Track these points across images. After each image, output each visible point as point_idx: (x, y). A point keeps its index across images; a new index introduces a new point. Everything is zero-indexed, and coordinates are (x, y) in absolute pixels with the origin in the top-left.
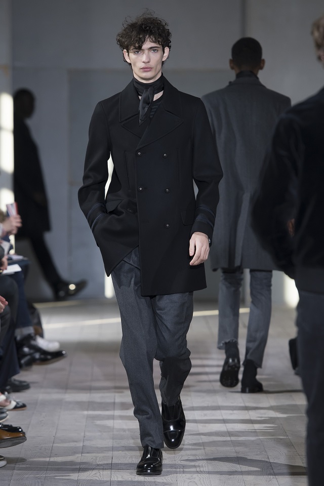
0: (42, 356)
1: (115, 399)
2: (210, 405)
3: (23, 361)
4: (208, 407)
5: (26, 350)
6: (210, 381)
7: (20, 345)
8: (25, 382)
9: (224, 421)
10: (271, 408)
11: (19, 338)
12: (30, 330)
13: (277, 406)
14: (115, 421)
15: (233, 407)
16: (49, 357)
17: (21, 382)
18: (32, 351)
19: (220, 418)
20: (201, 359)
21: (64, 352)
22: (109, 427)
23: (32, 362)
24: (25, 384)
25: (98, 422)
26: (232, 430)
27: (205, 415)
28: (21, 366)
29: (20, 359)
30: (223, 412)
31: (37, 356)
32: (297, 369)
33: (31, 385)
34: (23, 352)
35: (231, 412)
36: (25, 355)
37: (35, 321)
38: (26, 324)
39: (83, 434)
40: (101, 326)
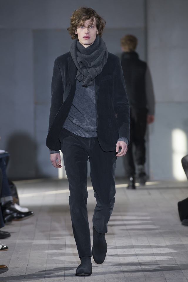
0: (18, 215)
1: (65, 242)
2: (127, 245)
3: (6, 219)
4: (126, 246)
5: (8, 211)
6: (127, 230)
7: (4, 208)
8: (7, 232)
9: (136, 255)
10: (167, 246)
11: (3, 204)
12: (10, 198)
13: (171, 245)
14: (66, 257)
15: (142, 246)
16: (23, 216)
17: (5, 232)
18: (11, 212)
19: (134, 253)
20: (121, 215)
21: (32, 212)
22: (62, 261)
23: (12, 219)
24: (7, 233)
25: (55, 258)
26: (142, 261)
27: (124, 252)
28: (5, 222)
29: (4, 217)
30: (136, 249)
31: (15, 215)
32: (183, 221)
33: (11, 234)
34: (6, 212)
35: (141, 249)
36: (7, 215)
37: (13, 192)
38: (7, 194)
39: (45, 265)
40: (56, 195)
